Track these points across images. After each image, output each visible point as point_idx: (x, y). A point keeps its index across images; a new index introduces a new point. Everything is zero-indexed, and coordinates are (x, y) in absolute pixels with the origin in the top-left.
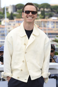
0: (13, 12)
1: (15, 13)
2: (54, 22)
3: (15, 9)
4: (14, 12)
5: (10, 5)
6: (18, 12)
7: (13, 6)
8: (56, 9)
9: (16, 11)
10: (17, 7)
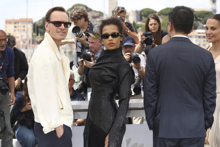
0: (135, 22)
1: (139, 23)
2: (199, 37)
3: (139, 17)
4: (137, 21)
5: (132, 11)
6: (143, 22)
7: (137, 12)
8: (203, 17)
9: (141, 19)
10: (142, 14)
